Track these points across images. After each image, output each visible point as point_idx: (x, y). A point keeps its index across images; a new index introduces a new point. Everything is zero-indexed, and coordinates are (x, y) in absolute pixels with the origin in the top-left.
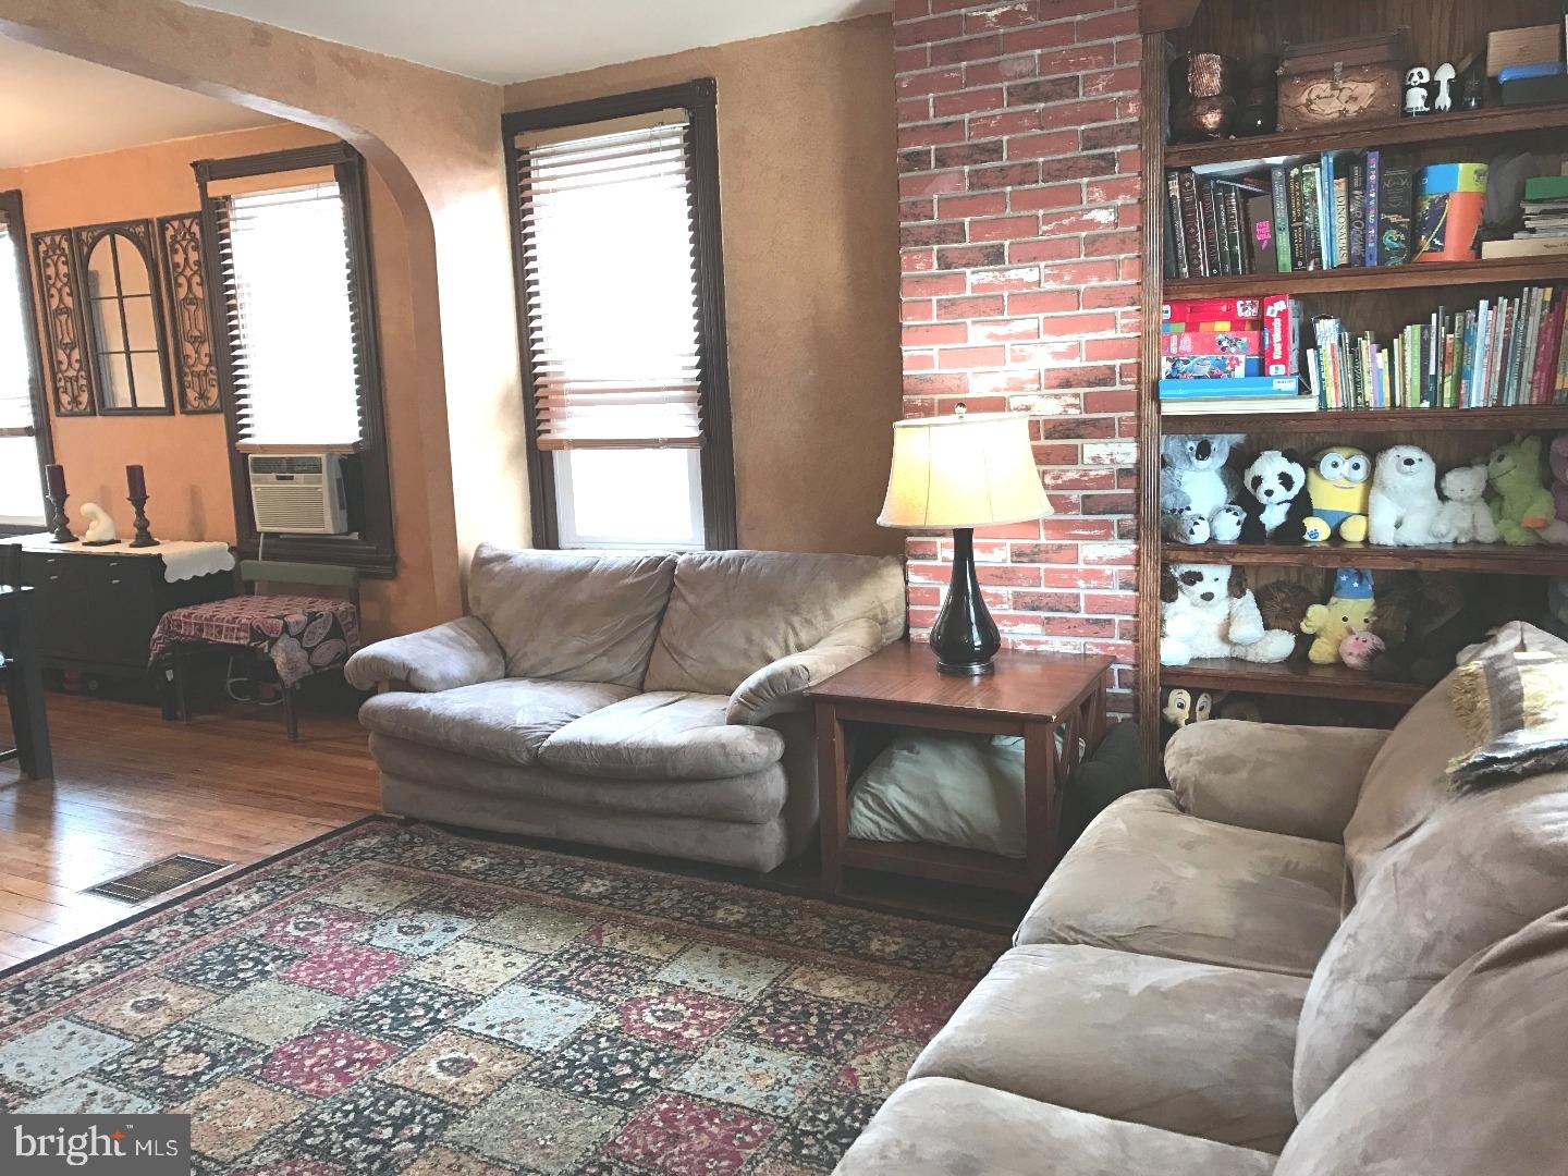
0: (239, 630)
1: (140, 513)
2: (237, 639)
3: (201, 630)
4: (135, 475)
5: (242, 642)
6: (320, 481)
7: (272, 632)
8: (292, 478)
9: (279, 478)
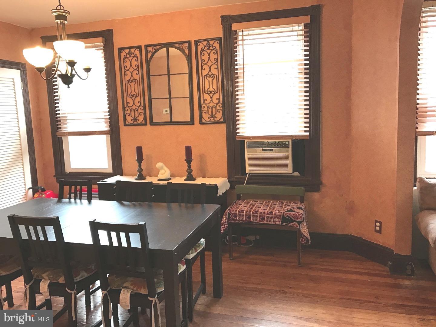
0: (275, 218)
1: (189, 166)
2: (274, 222)
3: (249, 218)
4: (188, 150)
5: (277, 223)
6: (288, 151)
7: (297, 219)
8: (272, 150)
9: (263, 150)
